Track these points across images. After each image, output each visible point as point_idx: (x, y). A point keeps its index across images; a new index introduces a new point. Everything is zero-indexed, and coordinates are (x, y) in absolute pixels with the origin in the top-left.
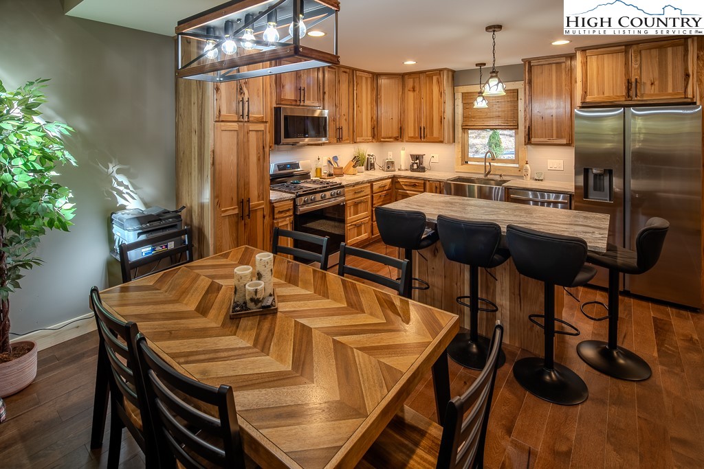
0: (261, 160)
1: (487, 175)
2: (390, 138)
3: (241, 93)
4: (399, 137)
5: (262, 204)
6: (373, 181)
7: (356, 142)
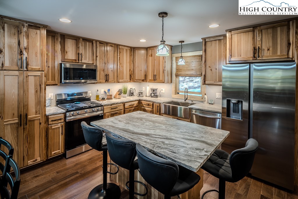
0: (39, 92)
1: (185, 100)
2: (140, 80)
3: (22, 54)
4: (145, 79)
5: (39, 116)
6: (125, 103)
7: (119, 82)
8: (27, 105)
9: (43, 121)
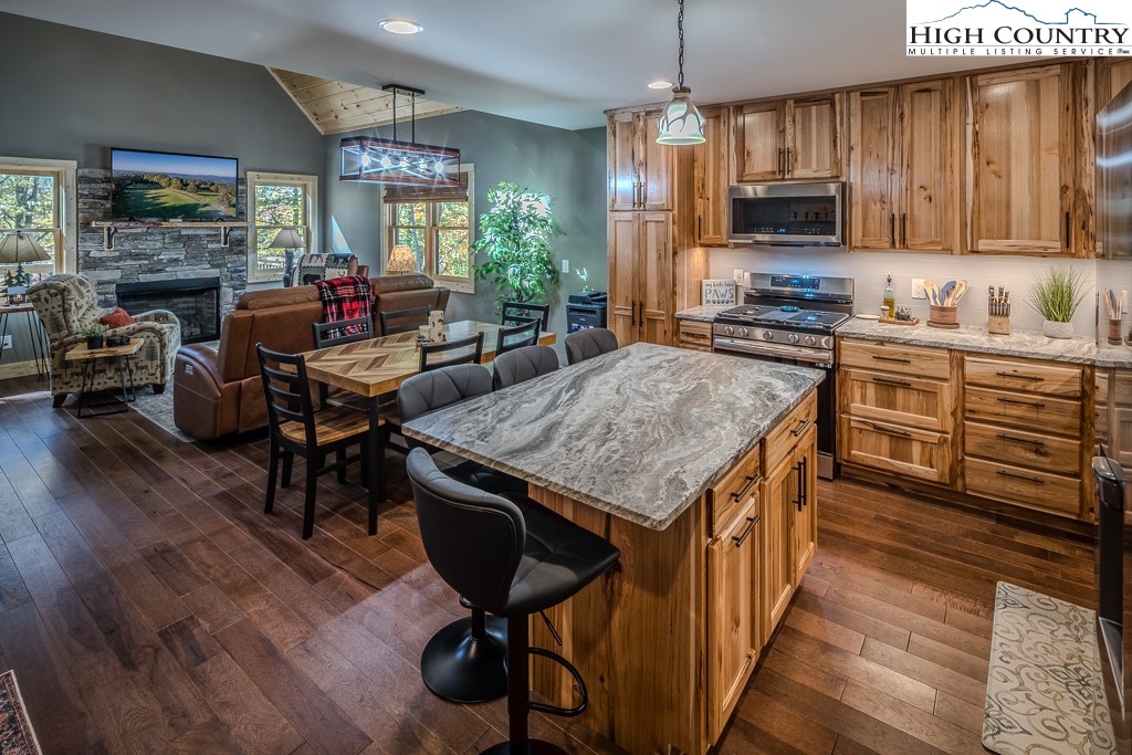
5: (662, 315)
8: (645, 284)
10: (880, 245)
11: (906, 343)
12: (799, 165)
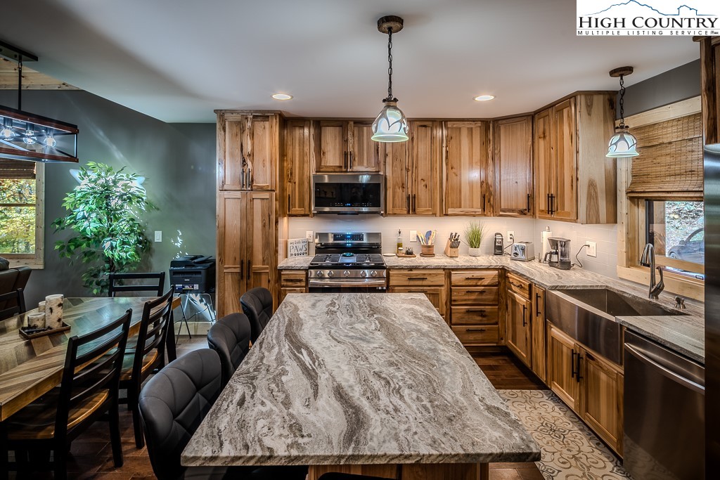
2: (513, 211)
3: (245, 165)
4: (528, 210)
5: (267, 268)
6: (453, 270)
7: (446, 215)
8: (252, 247)
9: (273, 277)
10: (402, 213)
11: (425, 268)
12: (356, 163)
